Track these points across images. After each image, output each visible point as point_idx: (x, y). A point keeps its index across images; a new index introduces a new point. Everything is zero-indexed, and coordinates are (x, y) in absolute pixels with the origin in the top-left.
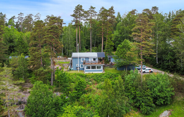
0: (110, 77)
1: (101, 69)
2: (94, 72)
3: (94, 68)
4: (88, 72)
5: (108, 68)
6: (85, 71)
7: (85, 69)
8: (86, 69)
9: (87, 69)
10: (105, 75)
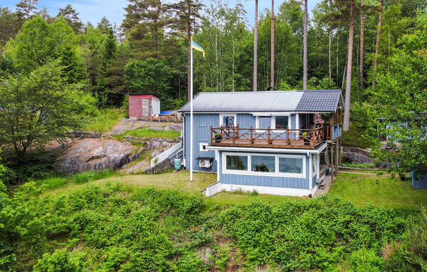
0: (339, 235)
1: (303, 175)
2: (262, 190)
3: (263, 169)
4: (236, 187)
5: (362, 169)
6: (222, 182)
7: (222, 168)
8: (226, 171)
9: (229, 167)
10: (305, 217)
